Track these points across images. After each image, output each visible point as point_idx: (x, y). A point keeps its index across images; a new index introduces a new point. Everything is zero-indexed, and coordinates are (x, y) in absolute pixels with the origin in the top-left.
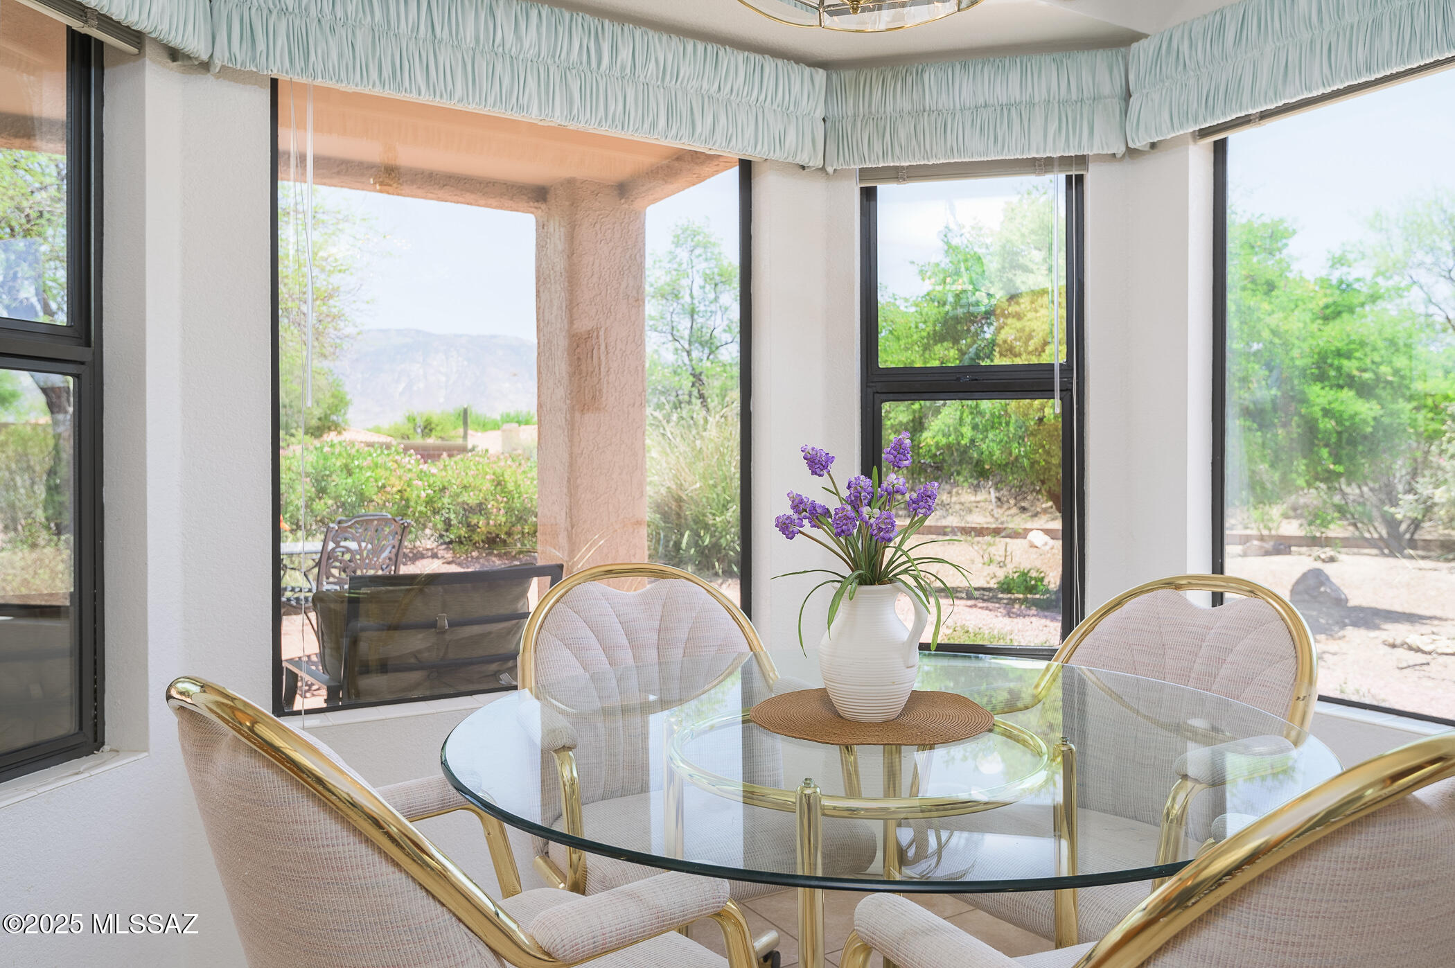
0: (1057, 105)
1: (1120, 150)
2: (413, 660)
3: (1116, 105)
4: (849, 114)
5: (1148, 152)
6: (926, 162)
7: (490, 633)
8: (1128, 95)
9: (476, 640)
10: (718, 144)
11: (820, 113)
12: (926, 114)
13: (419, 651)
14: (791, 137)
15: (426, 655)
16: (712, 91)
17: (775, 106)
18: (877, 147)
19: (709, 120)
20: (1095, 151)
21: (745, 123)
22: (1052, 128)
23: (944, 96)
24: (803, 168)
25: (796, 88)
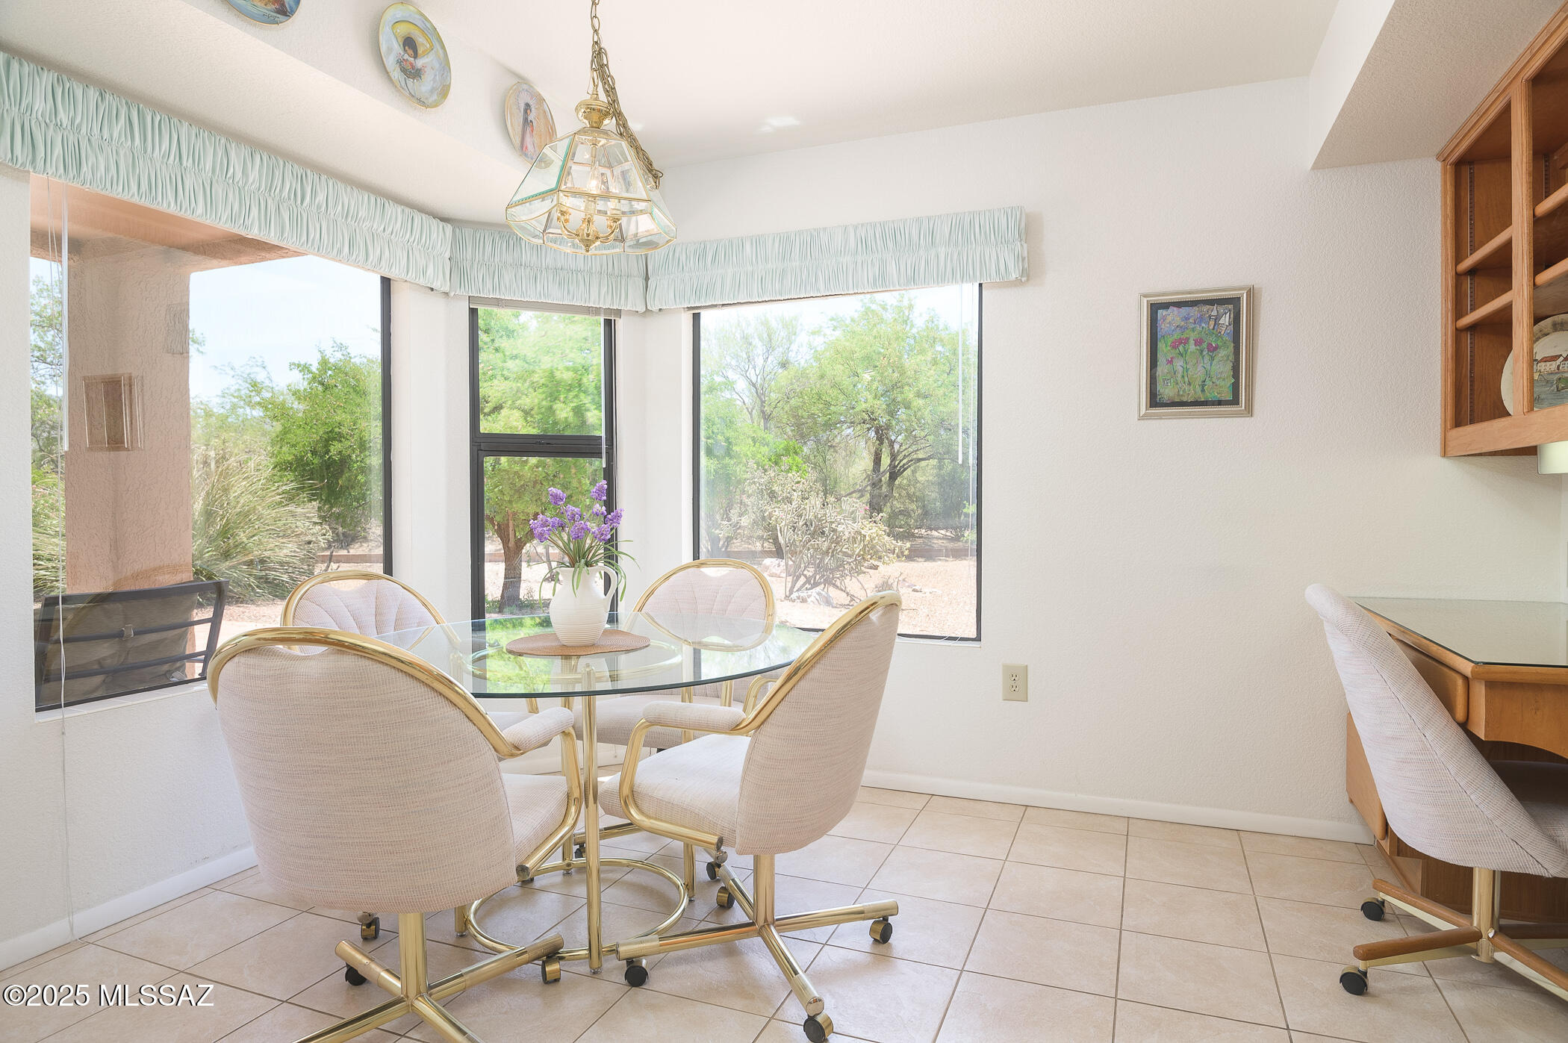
0: (606, 276)
1: (641, 309)
2: (96, 667)
3: (641, 282)
4: (468, 258)
5: (657, 313)
6: (522, 299)
7: (166, 639)
8: (647, 279)
9: (154, 646)
10: (383, 269)
11: (447, 255)
12: (523, 267)
13: (104, 659)
14: (430, 271)
15: (109, 661)
16: (379, 230)
17: (420, 247)
18: (489, 285)
19: (378, 252)
20: (628, 308)
21: (401, 258)
22: (604, 290)
23: (535, 257)
24: (432, 289)
25: (434, 236)
